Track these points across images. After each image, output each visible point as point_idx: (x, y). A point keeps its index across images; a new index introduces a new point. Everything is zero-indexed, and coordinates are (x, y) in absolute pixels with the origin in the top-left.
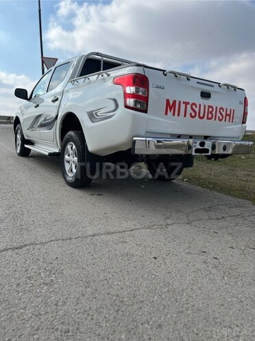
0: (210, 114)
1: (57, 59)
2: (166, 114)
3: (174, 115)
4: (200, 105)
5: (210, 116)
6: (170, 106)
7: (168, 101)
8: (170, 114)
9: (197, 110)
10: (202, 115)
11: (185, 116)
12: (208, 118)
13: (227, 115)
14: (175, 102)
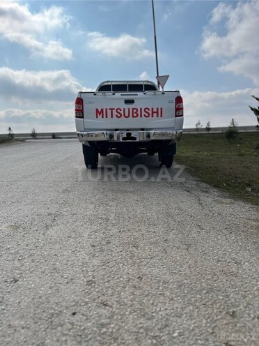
0: (135, 114)
1: (168, 76)
2: (97, 117)
3: (103, 117)
4: (124, 109)
5: (135, 115)
6: (99, 113)
7: (97, 110)
8: (100, 117)
9: (122, 112)
10: (127, 115)
11: (112, 117)
12: (133, 116)
13: (153, 112)
14: (102, 110)
